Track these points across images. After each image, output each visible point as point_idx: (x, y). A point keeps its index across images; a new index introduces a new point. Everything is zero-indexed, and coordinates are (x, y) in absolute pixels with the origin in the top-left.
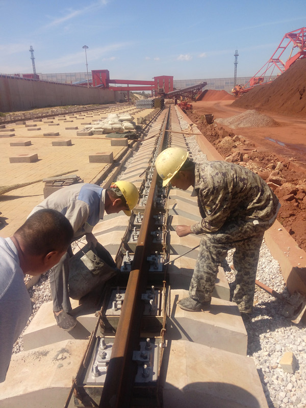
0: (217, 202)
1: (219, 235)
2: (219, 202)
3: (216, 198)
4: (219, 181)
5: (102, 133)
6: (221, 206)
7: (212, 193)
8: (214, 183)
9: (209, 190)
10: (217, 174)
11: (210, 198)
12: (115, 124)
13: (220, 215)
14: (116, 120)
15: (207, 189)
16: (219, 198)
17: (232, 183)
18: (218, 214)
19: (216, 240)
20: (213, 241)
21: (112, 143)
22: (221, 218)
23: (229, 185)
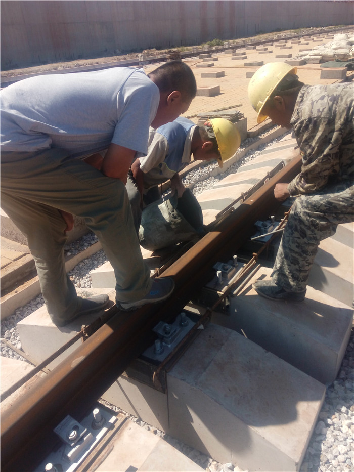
0: (313, 144)
1: (317, 198)
2: (316, 143)
3: (312, 137)
4: (321, 110)
5: (318, 61)
6: (320, 151)
7: (307, 127)
8: (311, 112)
9: (302, 123)
10: (322, 98)
11: (303, 136)
12: (340, 48)
13: (316, 166)
14: (344, 43)
15: (299, 122)
16: (317, 138)
17: (344, 115)
18: (313, 164)
19: (311, 204)
20: (306, 205)
21: (321, 74)
22: (318, 170)
23: (338, 117)
